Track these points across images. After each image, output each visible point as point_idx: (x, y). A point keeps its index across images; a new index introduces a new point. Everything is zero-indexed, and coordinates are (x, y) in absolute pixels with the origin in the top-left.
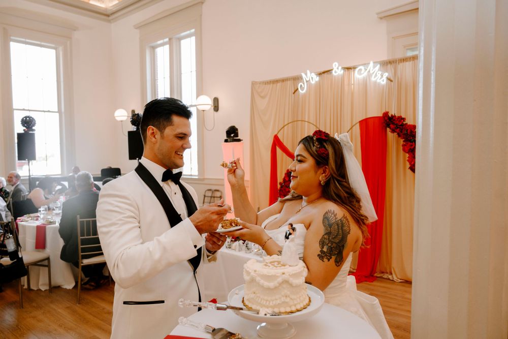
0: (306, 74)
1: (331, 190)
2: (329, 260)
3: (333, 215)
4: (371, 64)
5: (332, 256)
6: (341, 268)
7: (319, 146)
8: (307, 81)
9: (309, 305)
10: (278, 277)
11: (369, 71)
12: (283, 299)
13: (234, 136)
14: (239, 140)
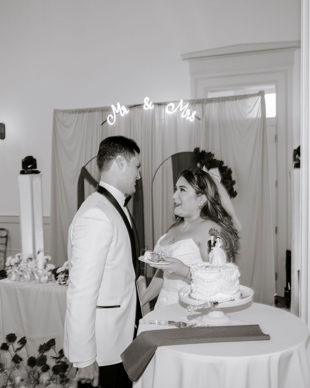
0: (116, 107)
4: (182, 102)
8: (116, 114)
13: (31, 168)
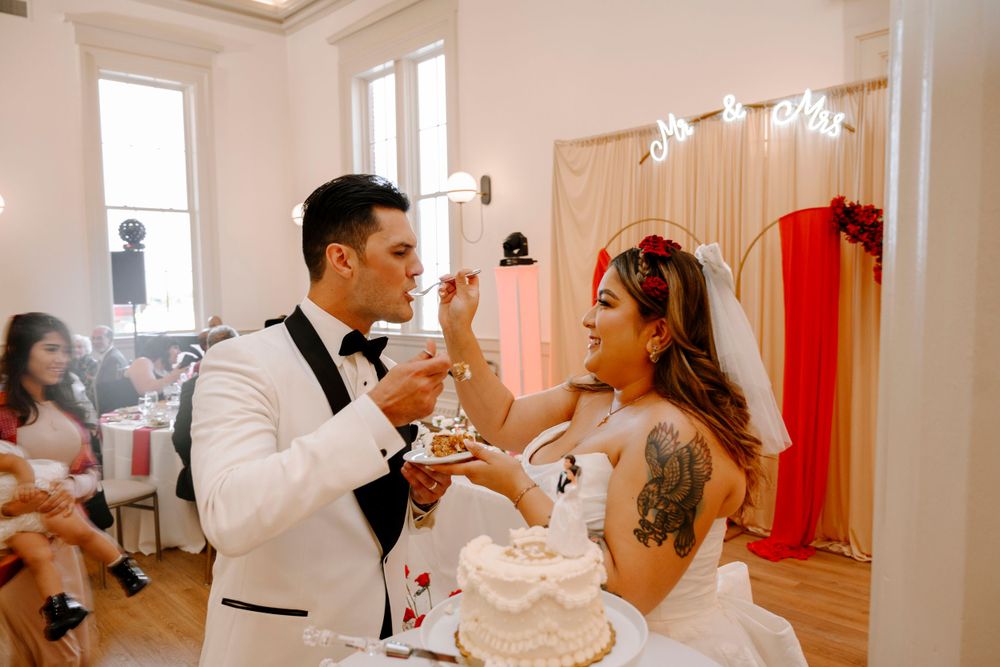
0: (667, 122)
1: (673, 374)
2: (660, 544)
3: (669, 437)
4: (808, 94)
5: (668, 534)
6: (688, 565)
7: (647, 272)
8: (668, 137)
9: (608, 653)
10: (530, 586)
11: (802, 111)
12: (542, 640)
13: (519, 254)
14: (530, 262)
